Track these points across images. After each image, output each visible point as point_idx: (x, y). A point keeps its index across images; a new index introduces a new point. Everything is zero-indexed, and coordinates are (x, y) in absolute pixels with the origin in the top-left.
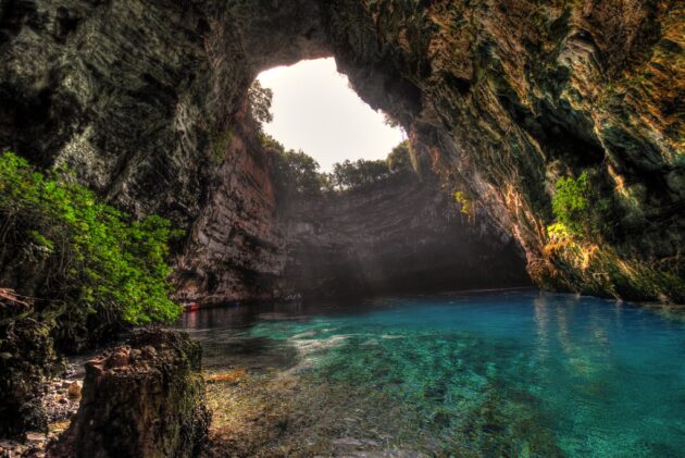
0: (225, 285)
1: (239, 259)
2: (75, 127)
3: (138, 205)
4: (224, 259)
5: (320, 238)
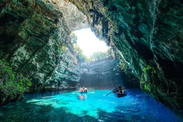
0: (63, 84)
1: (67, 77)
2: (21, 45)
3: (38, 64)
4: (63, 78)
5: (89, 72)
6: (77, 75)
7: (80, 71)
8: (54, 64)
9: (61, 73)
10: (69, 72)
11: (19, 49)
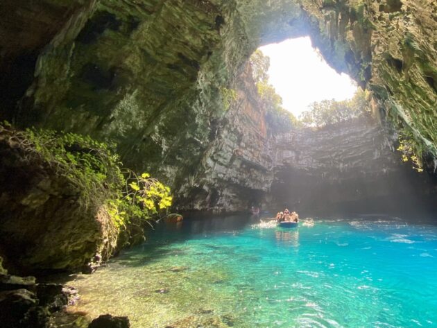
0: (224, 199)
2: (128, 89)
3: (164, 140)
4: (225, 178)
5: (299, 162)
6: (264, 171)
7: (272, 159)
8: (204, 139)
9: (221, 164)
10: (244, 162)
11: (122, 102)
